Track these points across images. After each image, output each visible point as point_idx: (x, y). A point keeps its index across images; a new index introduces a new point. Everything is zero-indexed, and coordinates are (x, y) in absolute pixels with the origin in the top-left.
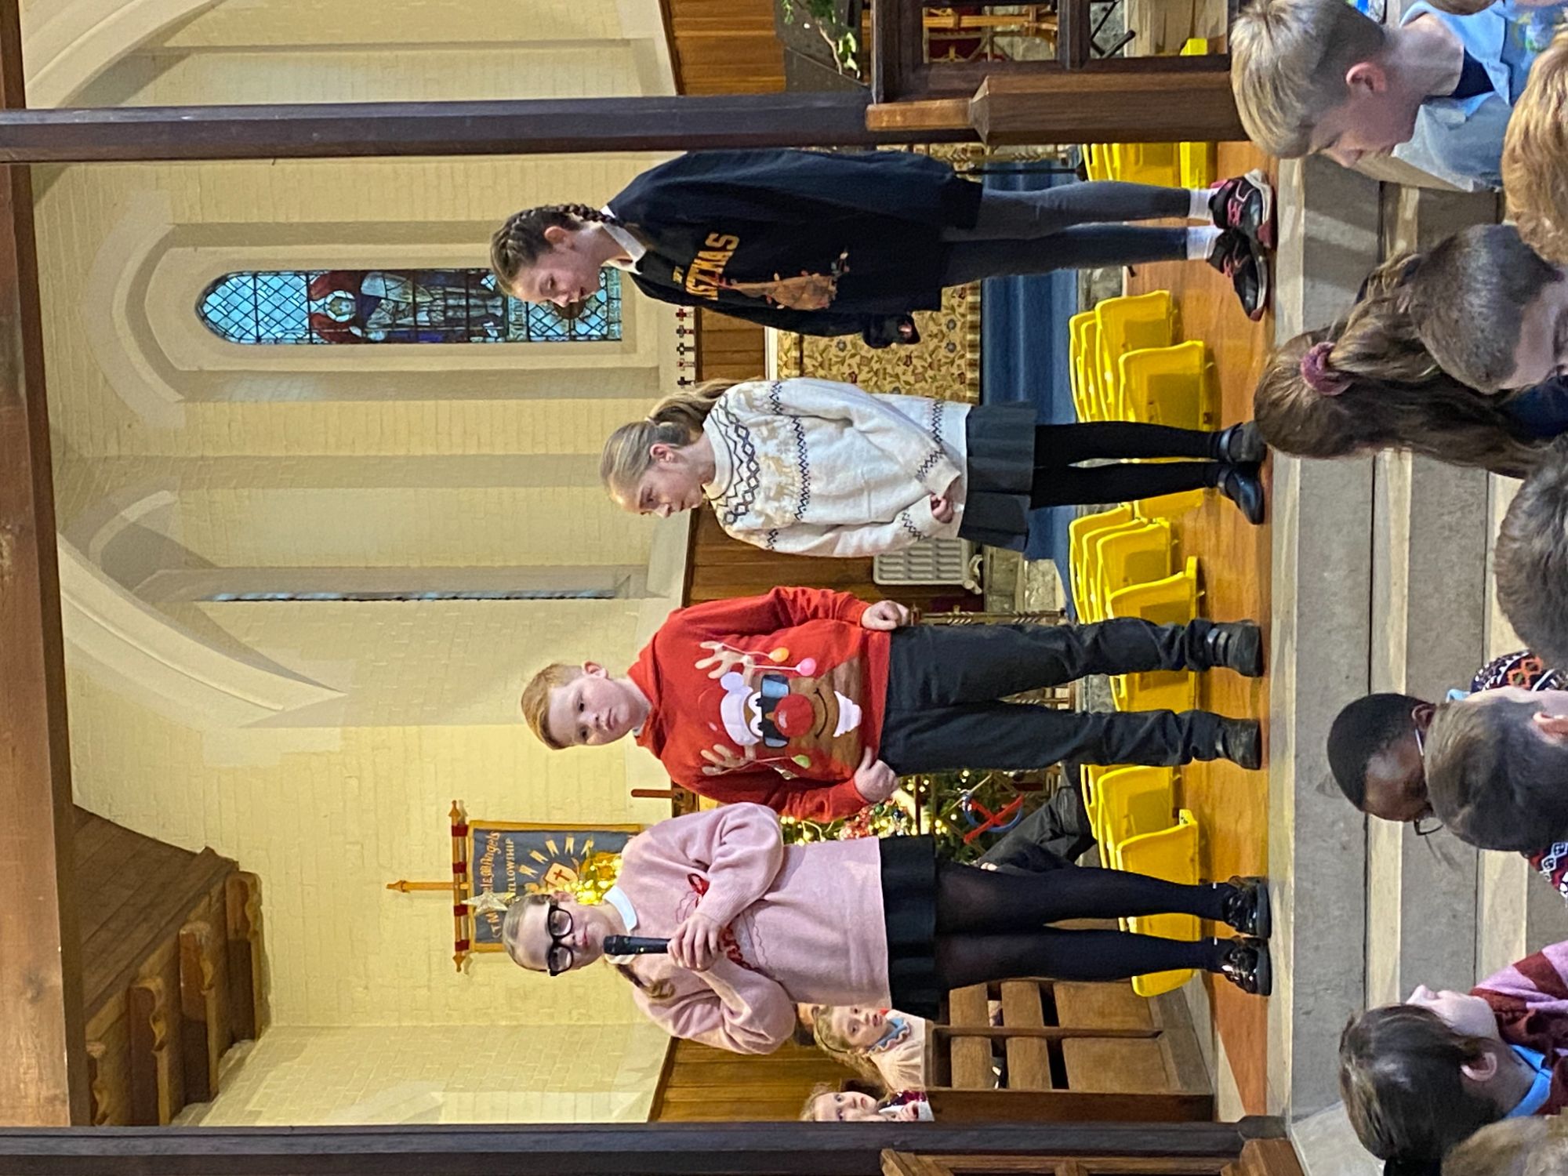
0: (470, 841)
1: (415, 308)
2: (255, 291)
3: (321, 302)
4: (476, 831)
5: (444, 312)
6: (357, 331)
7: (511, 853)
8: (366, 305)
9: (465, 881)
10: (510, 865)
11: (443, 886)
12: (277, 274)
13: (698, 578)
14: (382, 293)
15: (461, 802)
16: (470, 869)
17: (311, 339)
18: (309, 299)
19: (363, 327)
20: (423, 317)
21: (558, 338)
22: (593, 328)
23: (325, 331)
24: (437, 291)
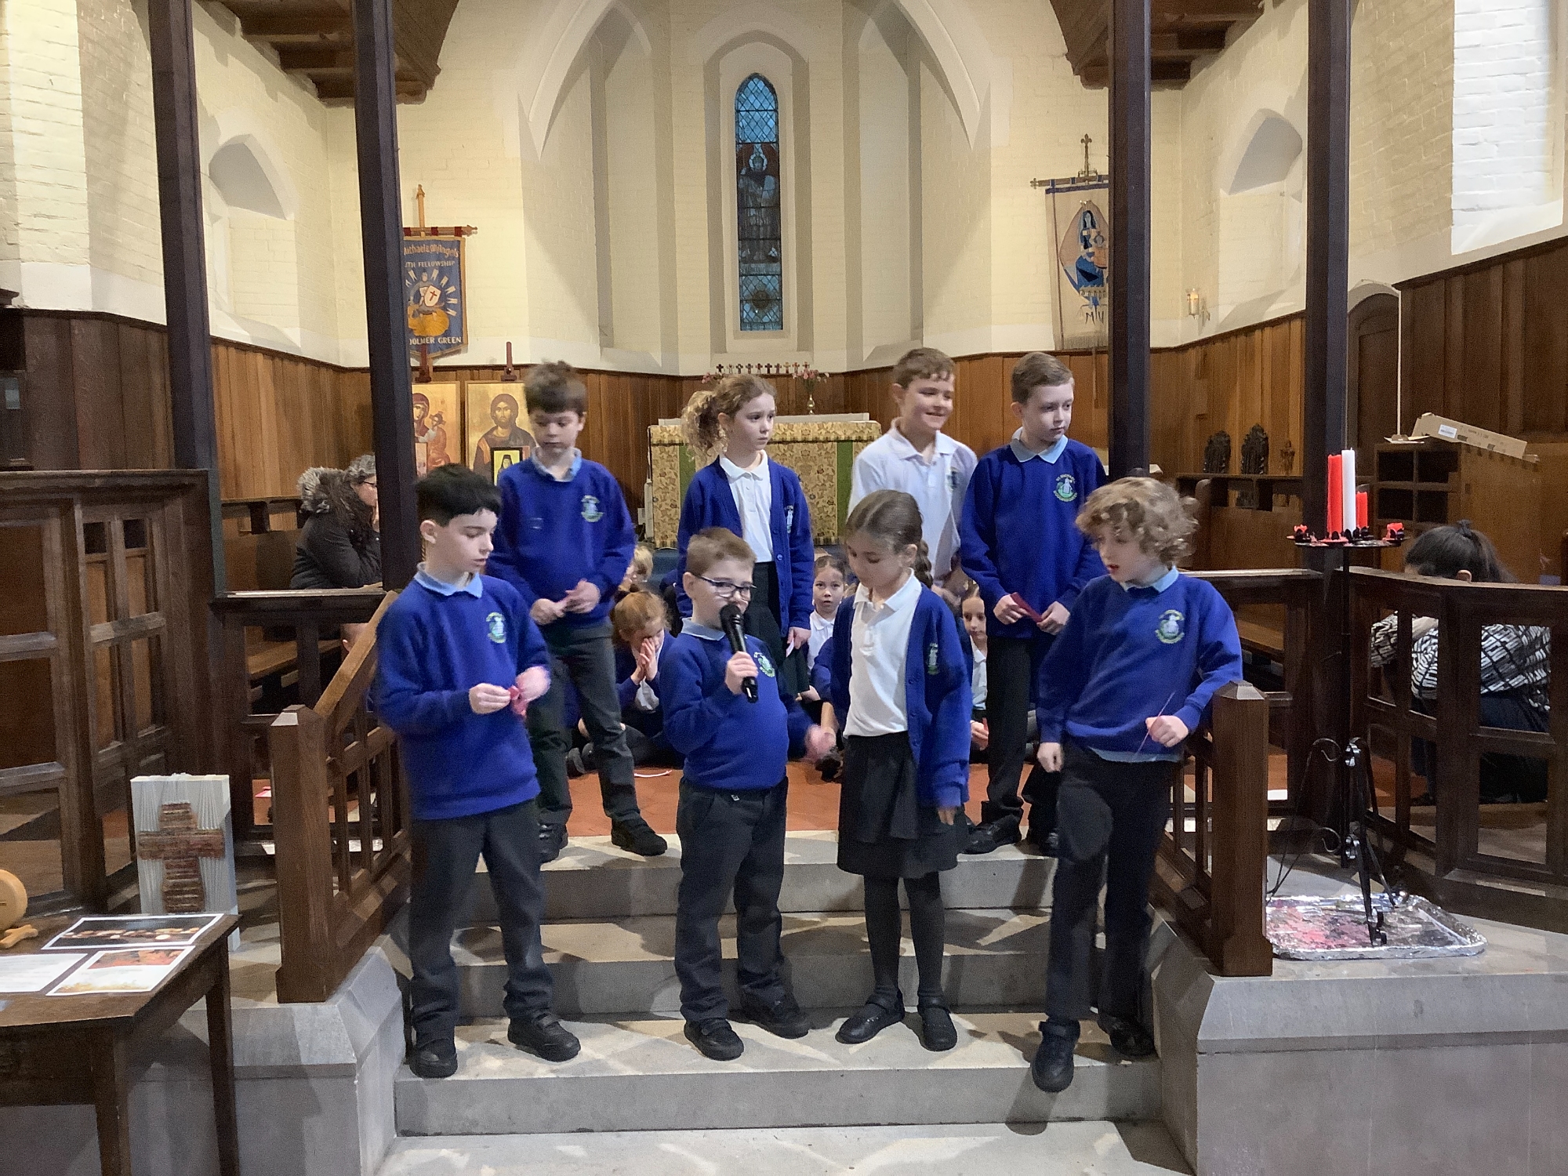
0: (452, 237)
1: (758, 208)
2: (767, 111)
3: (760, 150)
4: (459, 241)
5: (756, 225)
6: (743, 172)
7: (446, 264)
8: (759, 177)
9: (426, 234)
10: (438, 263)
11: (422, 219)
12: (777, 123)
13: (612, 378)
14: (766, 188)
15: (476, 233)
16: (434, 237)
18: (762, 143)
19: (746, 175)
20: (753, 212)
21: (742, 293)
22: (748, 314)
23: (744, 151)
24: (767, 221)
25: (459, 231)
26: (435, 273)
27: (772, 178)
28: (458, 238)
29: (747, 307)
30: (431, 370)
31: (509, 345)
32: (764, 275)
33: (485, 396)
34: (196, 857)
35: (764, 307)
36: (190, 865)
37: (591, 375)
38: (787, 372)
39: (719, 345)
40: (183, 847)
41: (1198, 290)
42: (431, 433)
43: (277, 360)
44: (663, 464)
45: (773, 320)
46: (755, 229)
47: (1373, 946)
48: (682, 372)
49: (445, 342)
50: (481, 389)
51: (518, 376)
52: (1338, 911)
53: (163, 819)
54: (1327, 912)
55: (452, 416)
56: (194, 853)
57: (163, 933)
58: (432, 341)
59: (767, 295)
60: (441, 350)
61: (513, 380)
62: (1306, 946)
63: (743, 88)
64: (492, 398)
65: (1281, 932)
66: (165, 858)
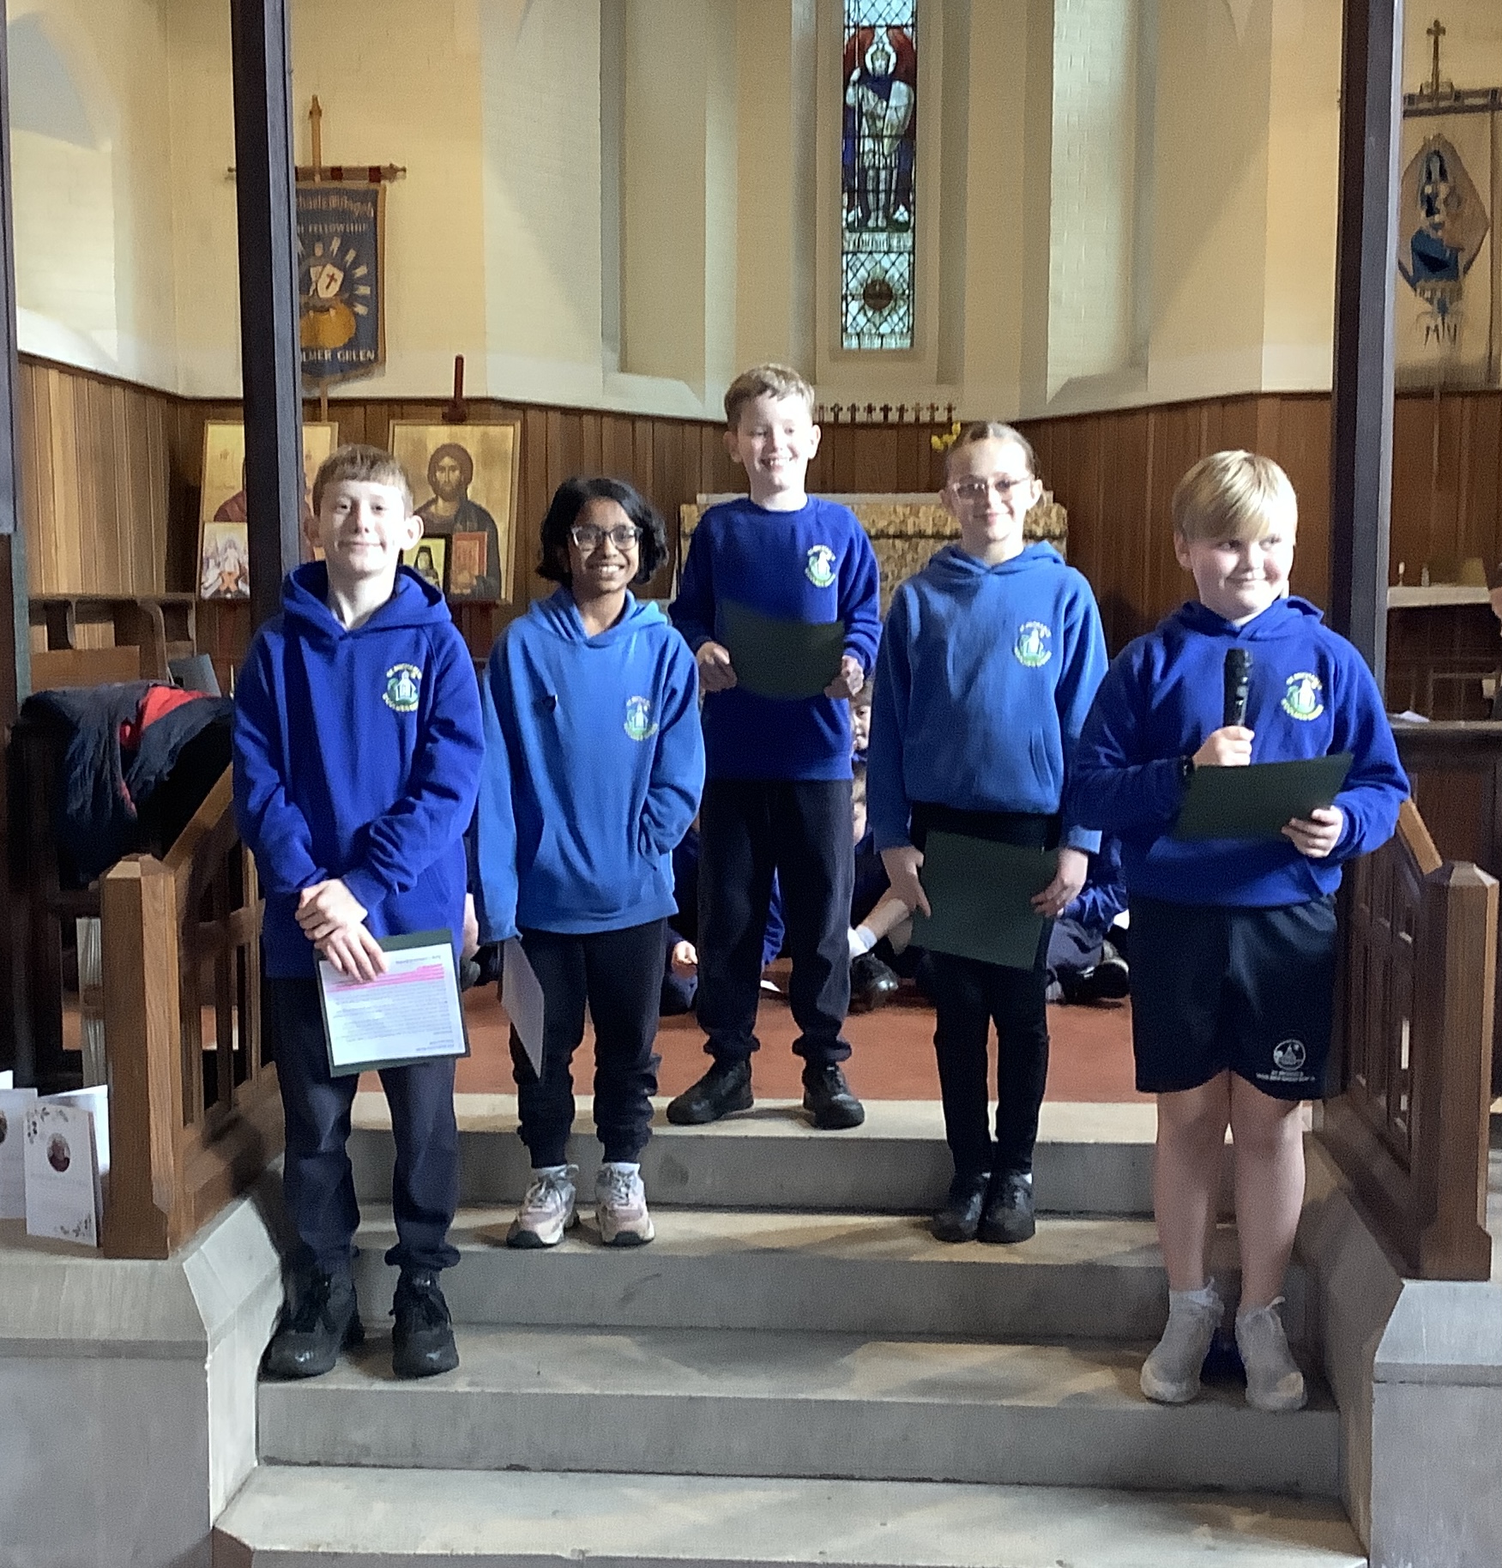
0: (364, 184)
1: (877, 137)
3: (886, 39)
5: (873, 168)
6: (856, 75)
7: (351, 228)
8: (881, 85)
9: (324, 179)
10: (341, 227)
11: (317, 155)
14: (893, 103)
15: (404, 178)
16: (335, 184)
17: (849, 27)
18: (889, 27)
19: (860, 81)
20: (868, 144)
23: (856, 41)
25: (376, 174)
26: (336, 244)
27: (903, 87)
28: (373, 186)
29: (854, 306)
31: (459, 361)
32: (887, 253)
35: (883, 307)
45: (897, 329)
49: (348, 357)
51: (471, 417)
58: (328, 356)
59: (890, 288)
60: (343, 370)
61: (462, 422)
64: (431, 449)
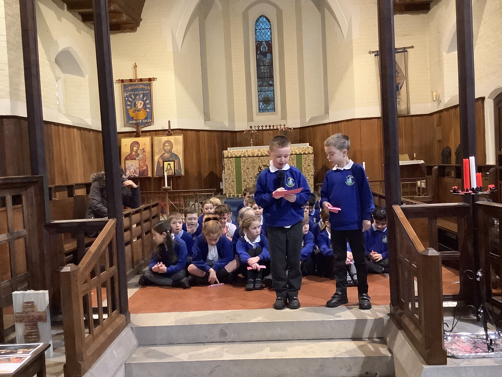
1: (264, 66)
2: (267, 29)
3: (265, 44)
4: (150, 83)
5: (264, 72)
6: (259, 52)
7: (145, 92)
8: (264, 54)
12: (271, 33)
13: (210, 133)
14: (267, 58)
15: (156, 80)
16: (141, 82)
17: (257, 42)
18: (265, 41)
20: (262, 67)
21: (259, 99)
22: (261, 106)
23: (258, 45)
24: (268, 71)
25: (150, 80)
26: (142, 96)
27: (269, 54)
28: (150, 82)
29: (261, 104)
30: (140, 132)
31: (169, 121)
32: (268, 91)
33: (160, 141)
34: (36, 322)
35: (267, 103)
36: (33, 325)
37: (201, 132)
38: (277, 128)
39: (250, 119)
40: (32, 318)
41: (436, 91)
42: (141, 156)
43: (82, 131)
44: (228, 165)
45: (271, 108)
46: (263, 74)
47: (489, 352)
48: (236, 130)
49: (145, 121)
50: (159, 139)
51: (173, 133)
52: (477, 338)
53: (24, 307)
54: (473, 339)
55: (148, 149)
56: (36, 320)
57: (20, 351)
58: (141, 121)
59: (269, 99)
60: (144, 124)
61: (171, 135)
62: (462, 353)
63: (257, 21)
64: (163, 142)
65: (453, 347)
66: (25, 322)
